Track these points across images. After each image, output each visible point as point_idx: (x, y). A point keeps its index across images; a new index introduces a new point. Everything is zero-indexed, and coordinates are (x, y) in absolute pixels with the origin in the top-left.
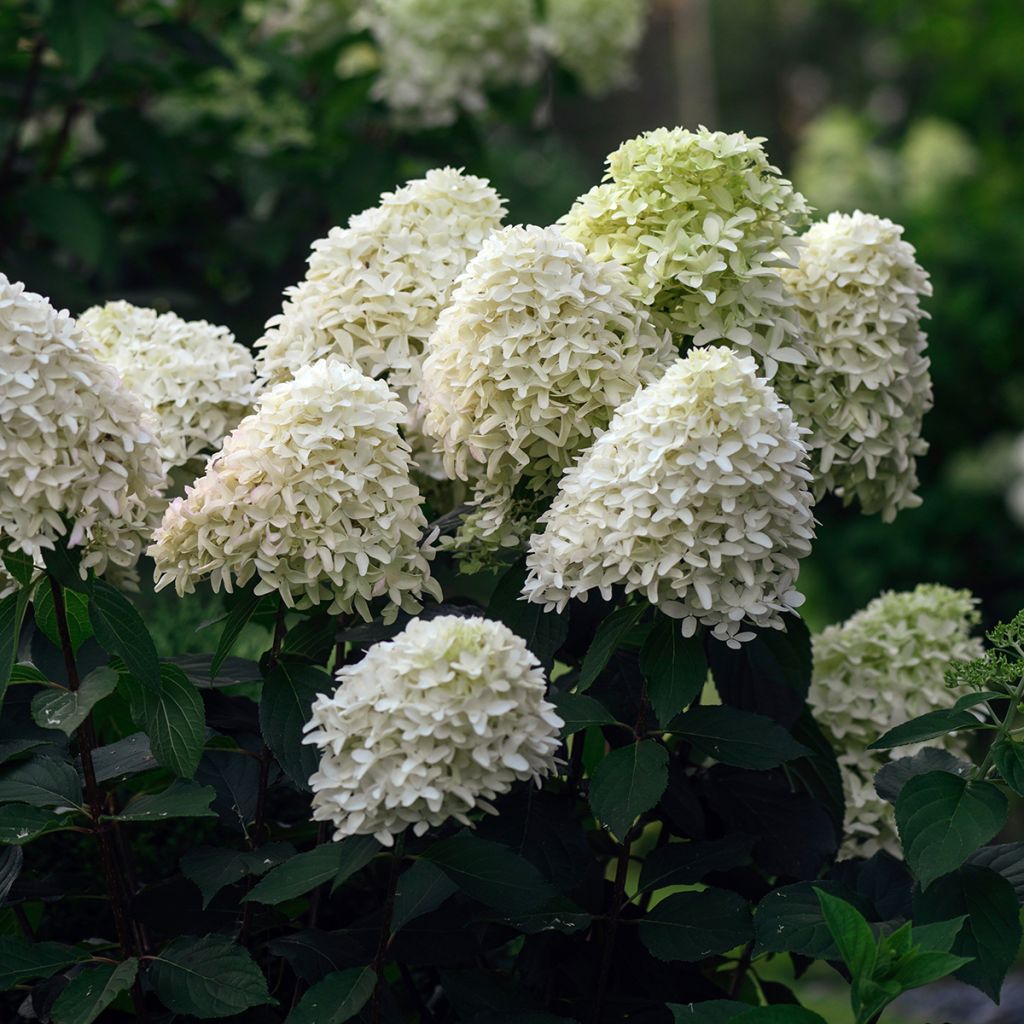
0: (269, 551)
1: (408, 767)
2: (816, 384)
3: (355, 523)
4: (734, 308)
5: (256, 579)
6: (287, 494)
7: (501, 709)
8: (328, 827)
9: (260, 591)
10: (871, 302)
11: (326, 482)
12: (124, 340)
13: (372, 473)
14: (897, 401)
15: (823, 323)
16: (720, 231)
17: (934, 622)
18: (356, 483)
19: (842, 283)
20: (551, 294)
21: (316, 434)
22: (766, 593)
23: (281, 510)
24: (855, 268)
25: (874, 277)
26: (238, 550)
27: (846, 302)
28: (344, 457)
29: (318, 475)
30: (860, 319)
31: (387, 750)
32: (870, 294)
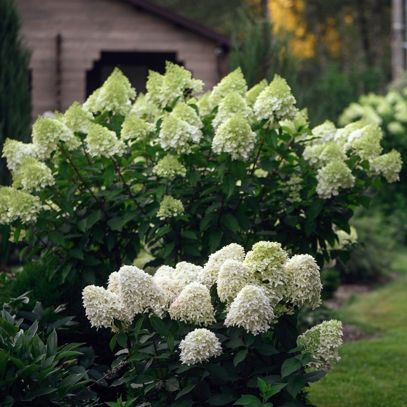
0: (181, 314)
1: (190, 353)
2: (292, 286)
3: (197, 310)
4: (271, 274)
5: (180, 318)
6: (185, 305)
7: (204, 345)
8: (182, 362)
9: (181, 321)
10: (304, 272)
11: (192, 303)
12: (182, 269)
13: (200, 302)
14: (308, 289)
15: (294, 275)
16: (266, 261)
17: (331, 327)
18: (196, 303)
19: (299, 268)
20: (231, 273)
21: (190, 295)
22: (262, 326)
23: (184, 307)
24: (301, 265)
25: (305, 267)
26: (177, 314)
27: (300, 271)
28: (195, 299)
29: (190, 302)
30: (301, 275)
31: (188, 350)
32: (303, 270)
